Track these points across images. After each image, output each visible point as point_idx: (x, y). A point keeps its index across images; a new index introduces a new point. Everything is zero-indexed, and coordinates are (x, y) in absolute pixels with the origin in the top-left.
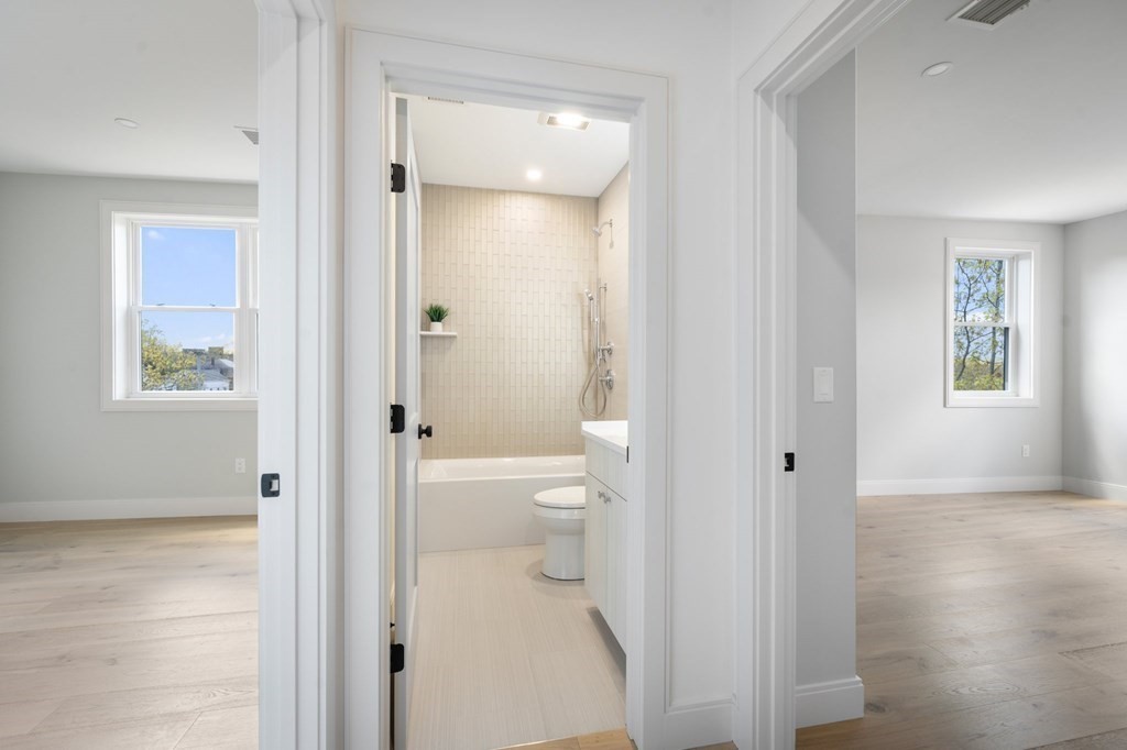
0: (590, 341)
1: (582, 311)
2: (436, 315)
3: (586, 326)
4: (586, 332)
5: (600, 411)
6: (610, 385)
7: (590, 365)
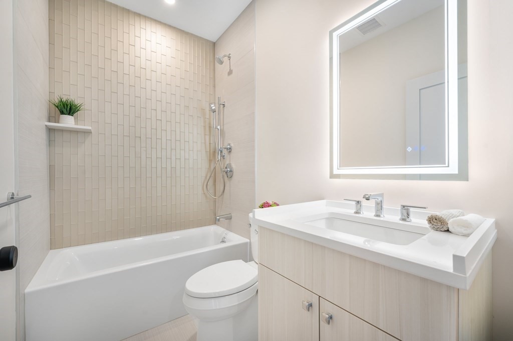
0: (210, 144)
1: (205, 122)
2: (68, 108)
3: (208, 133)
4: (207, 138)
5: (219, 193)
6: (229, 173)
7: (210, 161)
